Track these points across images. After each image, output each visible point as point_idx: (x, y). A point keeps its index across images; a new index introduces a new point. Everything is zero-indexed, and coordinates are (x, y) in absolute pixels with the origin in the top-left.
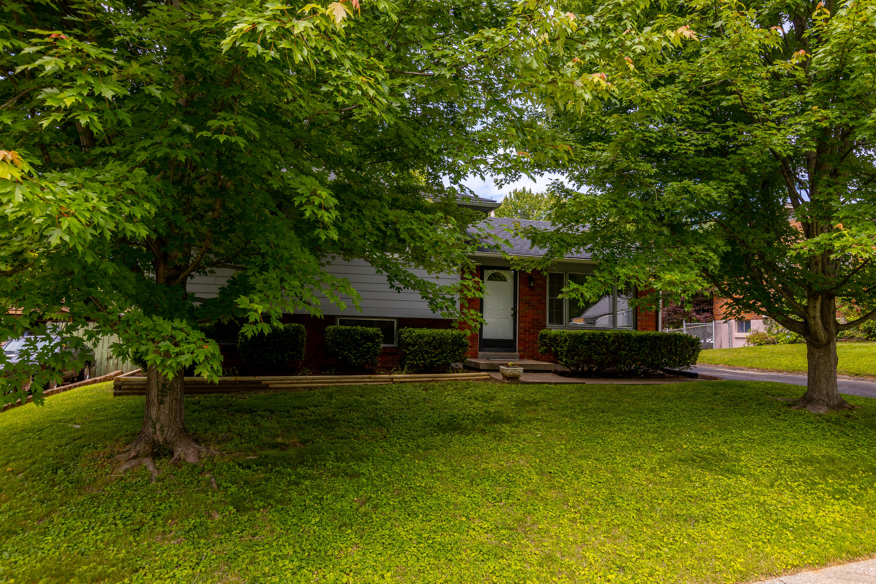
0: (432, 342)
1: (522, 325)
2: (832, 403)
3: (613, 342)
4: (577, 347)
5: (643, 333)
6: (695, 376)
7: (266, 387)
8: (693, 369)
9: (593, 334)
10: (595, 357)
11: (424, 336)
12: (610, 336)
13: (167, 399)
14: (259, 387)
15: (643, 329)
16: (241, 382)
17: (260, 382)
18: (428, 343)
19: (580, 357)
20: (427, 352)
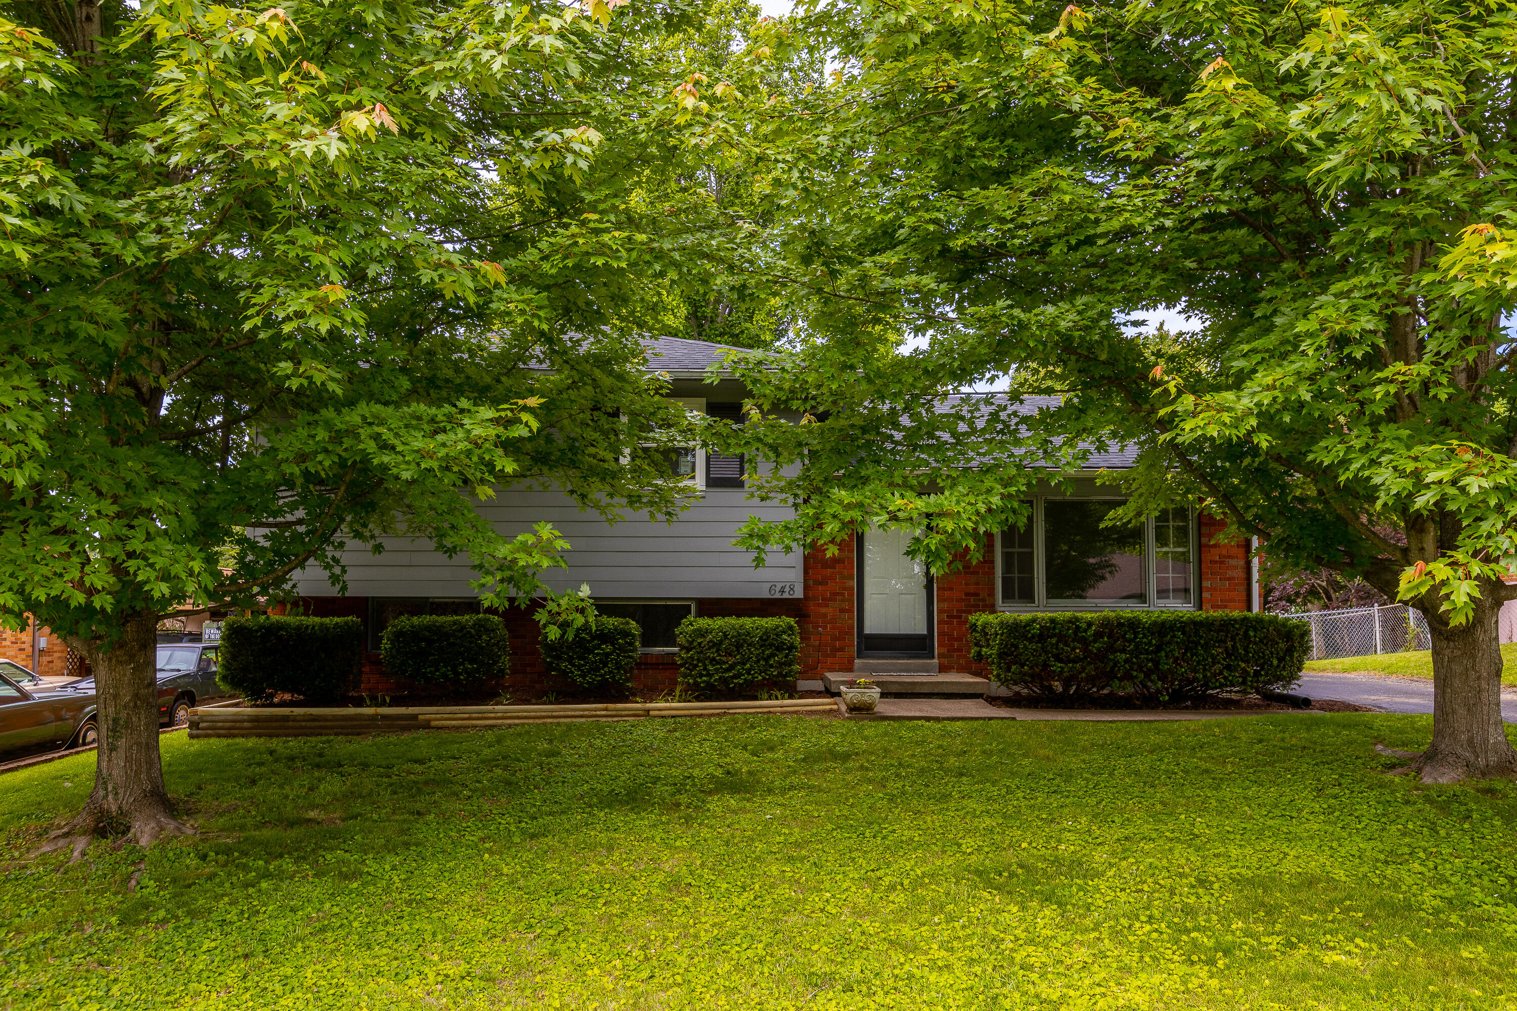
0: (721, 642)
1: (945, 605)
2: (1482, 762)
3: (1098, 635)
4: (1016, 647)
5: (1218, 614)
6: (1304, 703)
7: (427, 726)
8: (1296, 690)
9: (1053, 620)
10: (1057, 666)
11: (708, 631)
12: (1090, 624)
13: (122, 743)
14: (412, 724)
15: (1215, 607)
16: (385, 717)
17: (415, 717)
18: (716, 645)
19: (1023, 665)
20: (713, 661)
